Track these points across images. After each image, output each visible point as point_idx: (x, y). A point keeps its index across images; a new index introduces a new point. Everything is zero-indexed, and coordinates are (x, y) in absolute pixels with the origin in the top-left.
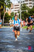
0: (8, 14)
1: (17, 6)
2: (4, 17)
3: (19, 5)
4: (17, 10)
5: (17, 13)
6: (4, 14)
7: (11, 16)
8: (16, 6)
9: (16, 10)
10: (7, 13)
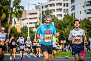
0: (16, 30)
1: (33, 14)
3: (36, 13)
4: (33, 23)
7: (22, 34)
8: (31, 14)
9: (31, 23)
10: (14, 28)
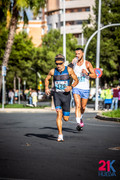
2: (7, 56)
6: (10, 42)
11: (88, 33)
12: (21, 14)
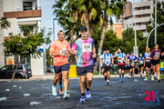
2: (101, 44)
5: (144, 31)
6: (103, 36)
11: (149, 29)
12: (109, 19)
